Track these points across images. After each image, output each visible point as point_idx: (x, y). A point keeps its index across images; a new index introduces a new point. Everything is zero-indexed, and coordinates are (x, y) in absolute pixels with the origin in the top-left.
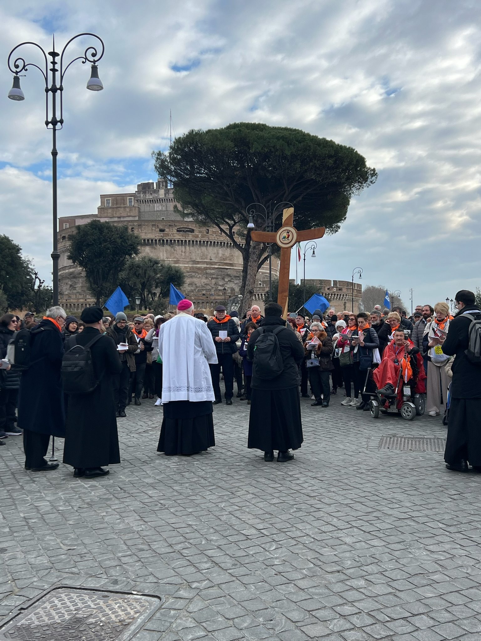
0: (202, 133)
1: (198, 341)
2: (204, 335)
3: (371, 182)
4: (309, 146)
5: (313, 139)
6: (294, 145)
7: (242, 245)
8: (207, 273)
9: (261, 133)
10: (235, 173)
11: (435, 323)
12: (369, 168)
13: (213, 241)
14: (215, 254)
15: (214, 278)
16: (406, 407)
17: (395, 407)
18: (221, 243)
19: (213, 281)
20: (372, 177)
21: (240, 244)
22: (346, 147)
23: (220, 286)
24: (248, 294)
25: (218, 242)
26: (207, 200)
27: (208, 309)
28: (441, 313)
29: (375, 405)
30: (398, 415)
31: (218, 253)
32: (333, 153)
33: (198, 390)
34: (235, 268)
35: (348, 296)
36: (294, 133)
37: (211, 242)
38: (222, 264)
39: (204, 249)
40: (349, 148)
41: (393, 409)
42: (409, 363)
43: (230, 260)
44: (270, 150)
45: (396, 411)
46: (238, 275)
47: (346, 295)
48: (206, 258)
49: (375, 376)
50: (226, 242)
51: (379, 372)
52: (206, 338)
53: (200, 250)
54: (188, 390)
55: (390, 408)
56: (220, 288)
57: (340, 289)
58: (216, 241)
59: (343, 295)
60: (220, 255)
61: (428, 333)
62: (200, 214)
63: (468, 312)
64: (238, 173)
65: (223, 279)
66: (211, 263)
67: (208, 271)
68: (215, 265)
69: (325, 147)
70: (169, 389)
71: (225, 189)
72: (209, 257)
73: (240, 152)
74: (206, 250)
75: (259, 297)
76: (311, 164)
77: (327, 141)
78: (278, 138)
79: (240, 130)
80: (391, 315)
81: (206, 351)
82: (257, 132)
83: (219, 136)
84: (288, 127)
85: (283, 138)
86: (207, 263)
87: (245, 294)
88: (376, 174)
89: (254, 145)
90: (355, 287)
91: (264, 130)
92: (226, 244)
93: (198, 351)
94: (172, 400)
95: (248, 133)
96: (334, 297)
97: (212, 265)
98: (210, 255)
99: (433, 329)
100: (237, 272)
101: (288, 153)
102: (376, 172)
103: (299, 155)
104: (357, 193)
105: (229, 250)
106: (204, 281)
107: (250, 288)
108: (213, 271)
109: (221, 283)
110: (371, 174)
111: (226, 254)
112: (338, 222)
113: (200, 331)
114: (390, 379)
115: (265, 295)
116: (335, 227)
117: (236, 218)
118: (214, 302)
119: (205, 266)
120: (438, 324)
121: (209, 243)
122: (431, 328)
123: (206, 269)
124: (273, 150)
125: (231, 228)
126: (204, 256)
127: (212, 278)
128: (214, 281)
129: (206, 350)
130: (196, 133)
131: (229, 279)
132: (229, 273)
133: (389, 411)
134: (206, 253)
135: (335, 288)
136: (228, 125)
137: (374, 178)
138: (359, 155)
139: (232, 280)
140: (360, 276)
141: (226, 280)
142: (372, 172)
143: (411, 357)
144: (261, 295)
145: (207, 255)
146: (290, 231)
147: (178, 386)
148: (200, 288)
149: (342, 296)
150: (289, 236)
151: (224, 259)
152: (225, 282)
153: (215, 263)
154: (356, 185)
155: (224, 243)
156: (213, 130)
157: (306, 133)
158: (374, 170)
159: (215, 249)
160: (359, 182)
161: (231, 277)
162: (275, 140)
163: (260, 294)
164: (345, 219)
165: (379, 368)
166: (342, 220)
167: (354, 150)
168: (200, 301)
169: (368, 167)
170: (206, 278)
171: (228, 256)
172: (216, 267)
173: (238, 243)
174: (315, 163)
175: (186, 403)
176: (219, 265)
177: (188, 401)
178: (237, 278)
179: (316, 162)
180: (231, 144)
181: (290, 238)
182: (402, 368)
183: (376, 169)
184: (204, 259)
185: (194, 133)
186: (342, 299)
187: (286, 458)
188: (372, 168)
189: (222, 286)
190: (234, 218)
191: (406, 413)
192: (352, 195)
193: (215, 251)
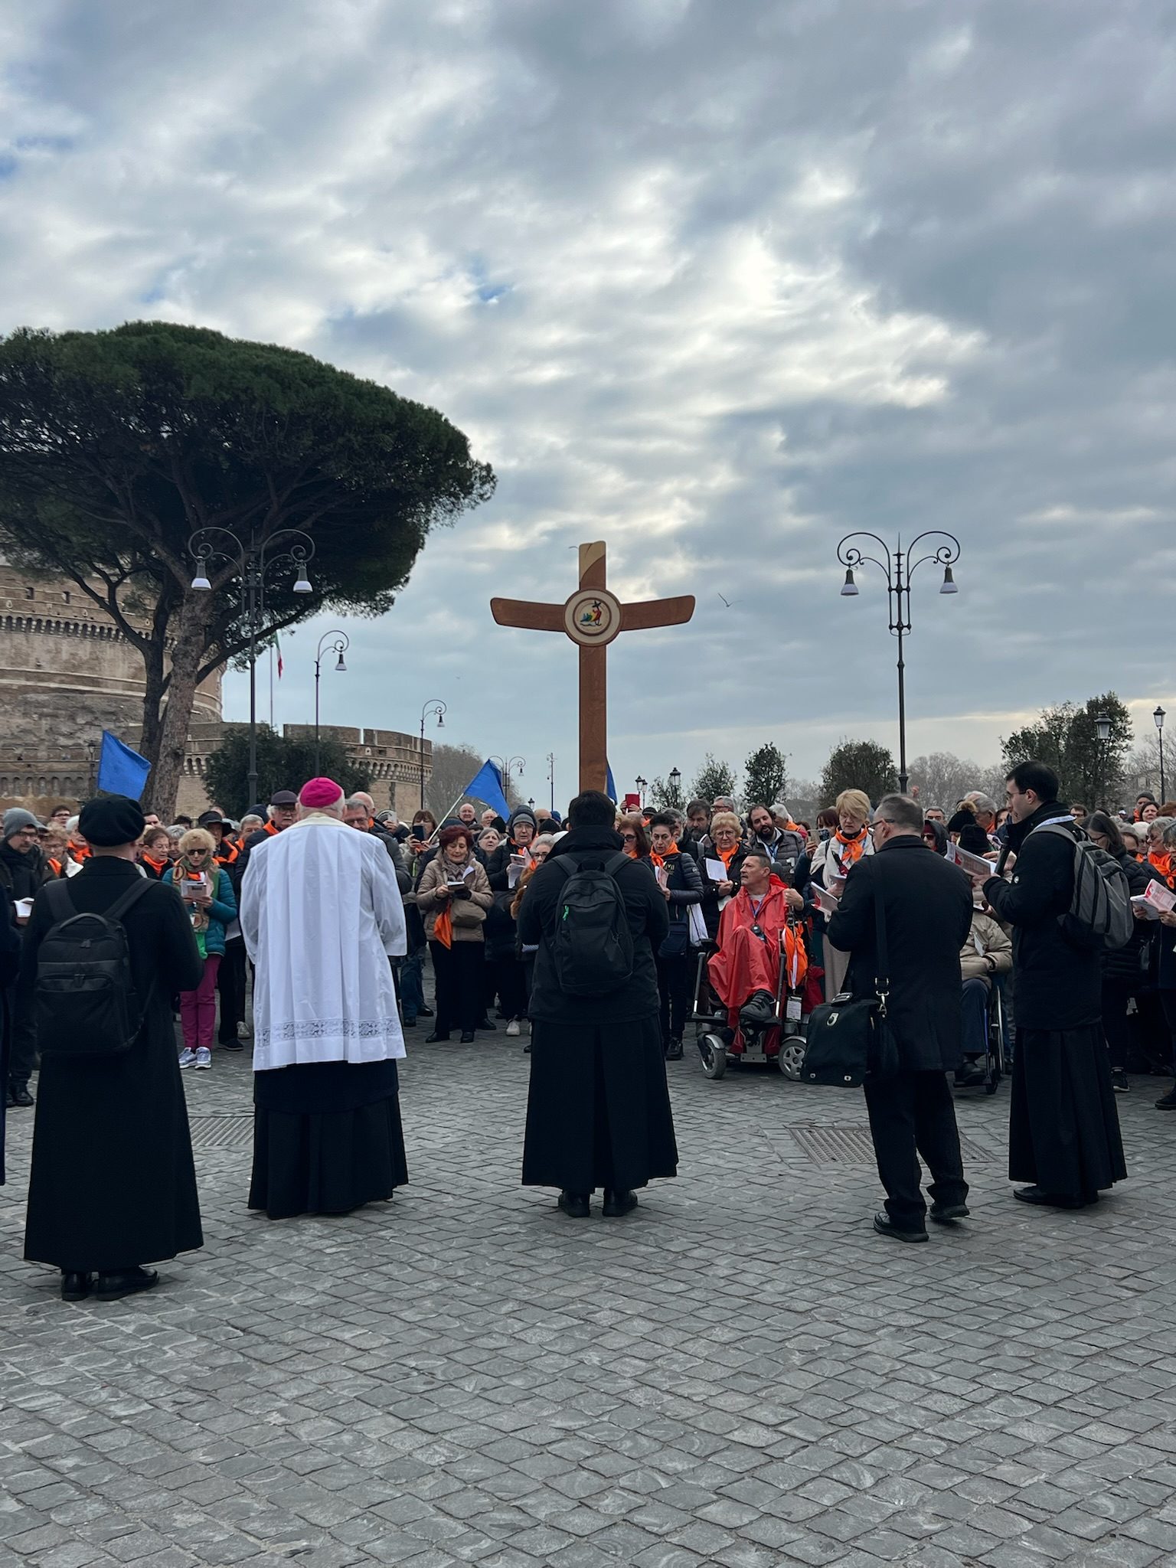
0: (49, 339)
1: (367, 893)
2: (382, 876)
3: (481, 496)
4: (336, 397)
5: (343, 381)
6: (297, 392)
7: (147, 634)
8: (26, 703)
9: (211, 354)
10: (142, 449)
11: (837, 843)
12: (477, 464)
13: (45, 619)
14: (49, 652)
15: (47, 715)
16: (792, 1050)
17: (759, 1048)
18: (67, 624)
19: (44, 722)
20: (483, 484)
21: (140, 633)
22: (422, 406)
23: (64, 735)
24: (169, 760)
25: (58, 623)
26: (51, 510)
27: (31, 796)
28: (853, 817)
29: (717, 1045)
30: (771, 1070)
31: (58, 651)
32: (392, 418)
33: (368, 1030)
34: (105, 690)
35: (399, 769)
36: (296, 360)
37: (39, 621)
38: (67, 680)
39: (19, 638)
40: (430, 410)
41: (755, 1055)
42: (802, 941)
43: (92, 669)
44: (238, 396)
45: (761, 1059)
46: (113, 710)
47: (396, 766)
48: (26, 663)
49: (712, 974)
50: (81, 624)
51: (723, 963)
52: (387, 883)
53: (7, 642)
54: (345, 1033)
55: (745, 1051)
56: (63, 741)
57: (380, 752)
58: (53, 620)
59: (389, 766)
60: (65, 656)
61: (823, 865)
62: (29, 546)
63: (1055, 820)
64: (148, 448)
65: (72, 718)
66: (39, 677)
67: (32, 697)
68: (50, 680)
69: (373, 402)
70: (290, 1030)
71: (110, 486)
72: (32, 660)
73: (149, 396)
74: (24, 642)
75: (191, 767)
76: (340, 440)
77: (378, 388)
78: (256, 370)
79: (156, 341)
80: (722, 818)
82: (202, 351)
83: (99, 350)
84: (279, 345)
85: (269, 370)
86: (28, 676)
87: (161, 758)
88: (494, 477)
89: (193, 382)
90: (416, 748)
91: (218, 347)
92: (80, 628)
94: (301, 1060)
95: (179, 349)
96: (380, 771)
97: (42, 680)
98: (35, 655)
99: (836, 857)
100: (110, 700)
101: (283, 408)
102: (494, 472)
103: (309, 416)
104: (447, 521)
105: (88, 644)
106: (18, 721)
107: (175, 743)
108: (43, 697)
109: (65, 729)
110: (481, 478)
111: (80, 653)
112: (391, 587)
113: (372, 865)
114: (761, 979)
115: (207, 760)
116: (381, 600)
117: (125, 561)
118: (49, 776)
119: (23, 682)
120: (845, 845)
121: (34, 623)
122: (830, 855)
123: (24, 690)
124: (243, 397)
125: (112, 588)
126: (18, 657)
127: (42, 716)
128: (45, 723)
130: (35, 338)
131: (89, 718)
132: (88, 703)
133: (746, 1058)
134: (24, 649)
135: (368, 749)
136: (122, 324)
137: (487, 487)
138: (453, 428)
139: (96, 723)
140: (441, 721)
141: (81, 721)
142: (484, 473)
143: (803, 924)
144: (198, 760)
145: (28, 655)
146: (601, 601)
147: (316, 1020)
148: (8, 741)
149: (385, 768)
150: (599, 614)
151: (75, 668)
152: (76, 728)
153: (50, 677)
154: (444, 500)
155: (76, 625)
156: (80, 334)
157: (324, 363)
158: (488, 468)
159: (51, 641)
160: (451, 495)
161: (93, 712)
162: (249, 375)
163: (194, 758)
164: (407, 580)
165: (723, 954)
166: (400, 583)
167: (441, 416)
168: (10, 776)
169: (475, 460)
170: (25, 714)
171: (85, 658)
172: (53, 685)
173: (137, 631)
174: (349, 440)
175: (340, 1069)
176: (62, 682)
177: (345, 1062)
178: (109, 717)
179: (352, 436)
180: (134, 373)
181: (603, 620)
182: (783, 951)
183: (493, 467)
184: (21, 664)
185: (29, 337)
186: (386, 775)
187: (621, 1206)
188: (484, 463)
189: (70, 735)
190: (122, 562)
191: (792, 1064)
192: (432, 525)
193: (51, 645)
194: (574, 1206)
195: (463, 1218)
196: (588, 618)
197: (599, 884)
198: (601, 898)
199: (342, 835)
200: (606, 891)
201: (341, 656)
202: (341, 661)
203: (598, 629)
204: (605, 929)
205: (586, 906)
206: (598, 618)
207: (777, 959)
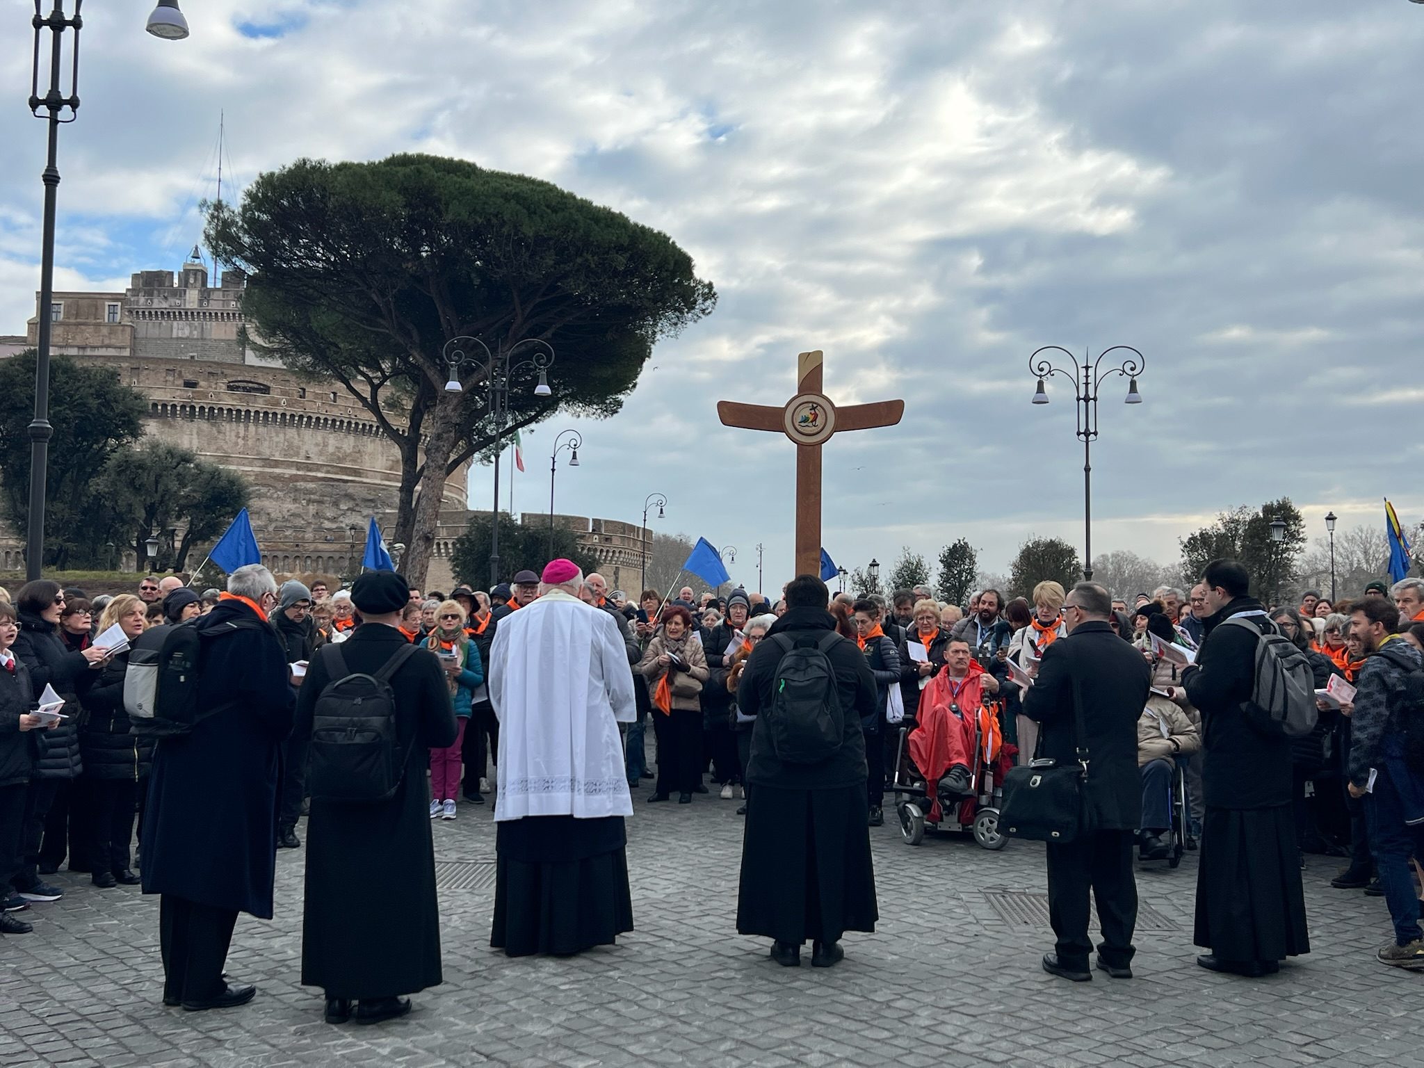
0: (325, 169)
1: (597, 663)
2: (611, 648)
3: (703, 311)
4: (576, 222)
5: (582, 206)
6: (542, 217)
7: (403, 431)
8: (296, 490)
9: (469, 183)
10: (404, 266)
11: (1033, 630)
12: (700, 282)
13: (314, 416)
14: (317, 445)
15: (314, 501)
16: (986, 820)
17: (955, 818)
18: (334, 421)
19: (311, 507)
20: (705, 300)
21: (398, 430)
22: (652, 230)
23: (328, 519)
24: (421, 543)
25: (326, 420)
26: (323, 320)
27: (298, 573)
28: (1049, 607)
29: (916, 814)
30: (966, 838)
31: (325, 445)
32: (625, 241)
33: (593, 788)
34: (365, 480)
35: (623, 555)
36: (541, 188)
37: (310, 418)
38: (334, 470)
39: (291, 432)
40: (659, 233)
41: (951, 824)
43: (354, 461)
44: (489, 220)
45: (957, 828)
46: (371, 497)
47: (620, 552)
48: (297, 454)
49: (912, 748)
50: (346, 420)
51: (922, 739)
52: (617, 655)
53: (281, 436)
54: (573, 790)
55: (942, 820)
56: (327, 524)
57: (607, 539)
58: (322, 417)
59: (614, 552)
60: (331, 449)
62: (302, 350)
63: (1243, 614)
64: (410, 265)
65: (336, 504)
66: (308, 467)
67: (301, 485)
68: (318, 470)
69: (609, 226)
70: (524, 785)
71: (375, 298)
72: (303, 453)
73: (412, 219)
74: (296, 437)
75: (439, 549)
76: (579, 260)
77: (613, 214)
78: (506, 197)
79: (419, 171)
81: (614, 690)
82: (459, 180)
83: (369, 178)
84: (527, 175)
85: (518, 198)
86: (298, 466)
87: (414, 541)
88: (715, 294)
89: (451, 207)
90: (638, 536)
91: (473, 176)
92: (345, 424)
93: (597, 687)
94: (533, 813)
95: (439, 178)
96: (606, 557)
97: (310, 471)
98: (305, 447)
99: (1032, 642)
100: (369, 489)
101: (529, 231)
102: (715, 290)
103: (550, 239)
104: (672, 333)
105: (351, 438)
106: (289, 506)
107: (426, 528)
108: (311, 485)
109: (329, 514)
110: (703, 295)
111: (345, 446)
112: (620, 392)
113: (603, 639)
114: (959, 754)
115: (454, 544)
116: (611, 403)
117: (386, 366)
118: (314, 556)
119: (294, 472)
120: (1041, 632)
121: (305, 419)
123: (294, 478)
124: (494, 221)
125: (375, 389)
126: (291, 449)
127: (309, 501)
128: (312, 509)
129: (615, 686)
130: (313, 168)
131: (351, 504)
132: (351, 491)
133: (943, 827)
134: (296, 442)
135: (596, 536)
136: (389, 156)
137: (709, 302)
138: (680, 250)
139: (358, 509)
140: (662, 512)
141: (343, 507)
142: (706, 290)
143: (998, 704)
144: (446, 544)
145: (299, 447)
146: (818, 405)
147: (547, 777)
148: (279, 524)
149: (611, 554)
150: (816, 416)
151: (340, 460)
152: (339, 512)
153: (318, 467)
154: (670, 314)
155: (342, 422)
156: (352, 164)
157: (566, 191)
158: (710, 286)
159: (319, 436)
160: (676, 309)
161: (354, 500)
162: (500, 201)
163: (442, 542)
164: (634, 386)
165: (923, 730)
166: (628, 388)
167: (669, 239)
168: (280, 554)
169: (698, 278)
170: (295, 500)
171: (348, 451)
172: (320, 475)
173: (395, 428)
174: (587, 260)
175: (567, 821)
176: (328, 472)
177: (571, 816)
178: (369, 504)
179: (589, 257)
180: (399, 199)
181: (819, 421)
182: (979, 729)
183: (714, 285)
184: (292, 456)
185: (308, 166)
186: (611, 560)
188: (707, 282)
189: (334, 520)
190: (383, 366)
191: (986, 833)
192: (658, 336)
193: (320, 439)
194: (785, 955)
195: (684, 962)
196: (805, 420)
197: (813, 661)
198: (816, 673)
199: (576, 610)
200: (819, 667)
201: (574, 453)
202: (574, 457)
203: (815, 430)
204: (820, 701)
205: (800, 680)
206: (815, 420)
207: (973, 736)
